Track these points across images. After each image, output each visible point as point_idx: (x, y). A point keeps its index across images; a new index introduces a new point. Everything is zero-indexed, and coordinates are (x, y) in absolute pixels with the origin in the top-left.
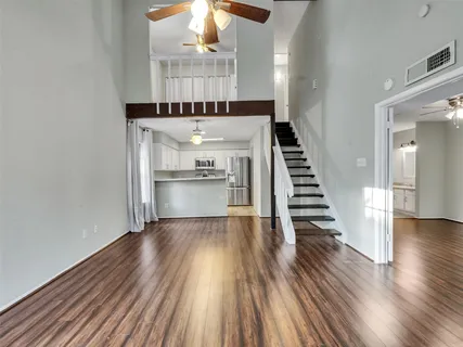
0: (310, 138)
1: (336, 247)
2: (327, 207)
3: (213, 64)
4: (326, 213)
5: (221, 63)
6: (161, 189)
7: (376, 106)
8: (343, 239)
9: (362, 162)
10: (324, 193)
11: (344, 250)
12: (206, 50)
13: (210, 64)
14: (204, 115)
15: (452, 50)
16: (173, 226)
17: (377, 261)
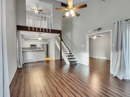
0: (67, 40)
1: (76, 64)
2: (73, 56)
3: (36, 16)
4: (73, 57)
5: (42, 17)
6: (24, 53)
7: (87, 35)
8: (78, 62)
9: (83, 46)
10: (72, 53)
11: (78, 65)
12: (38, 12)
13: (38, 16)
14: (44, 32)
15: (102, 28)
16: (29, 65)
17: (87, 65)
